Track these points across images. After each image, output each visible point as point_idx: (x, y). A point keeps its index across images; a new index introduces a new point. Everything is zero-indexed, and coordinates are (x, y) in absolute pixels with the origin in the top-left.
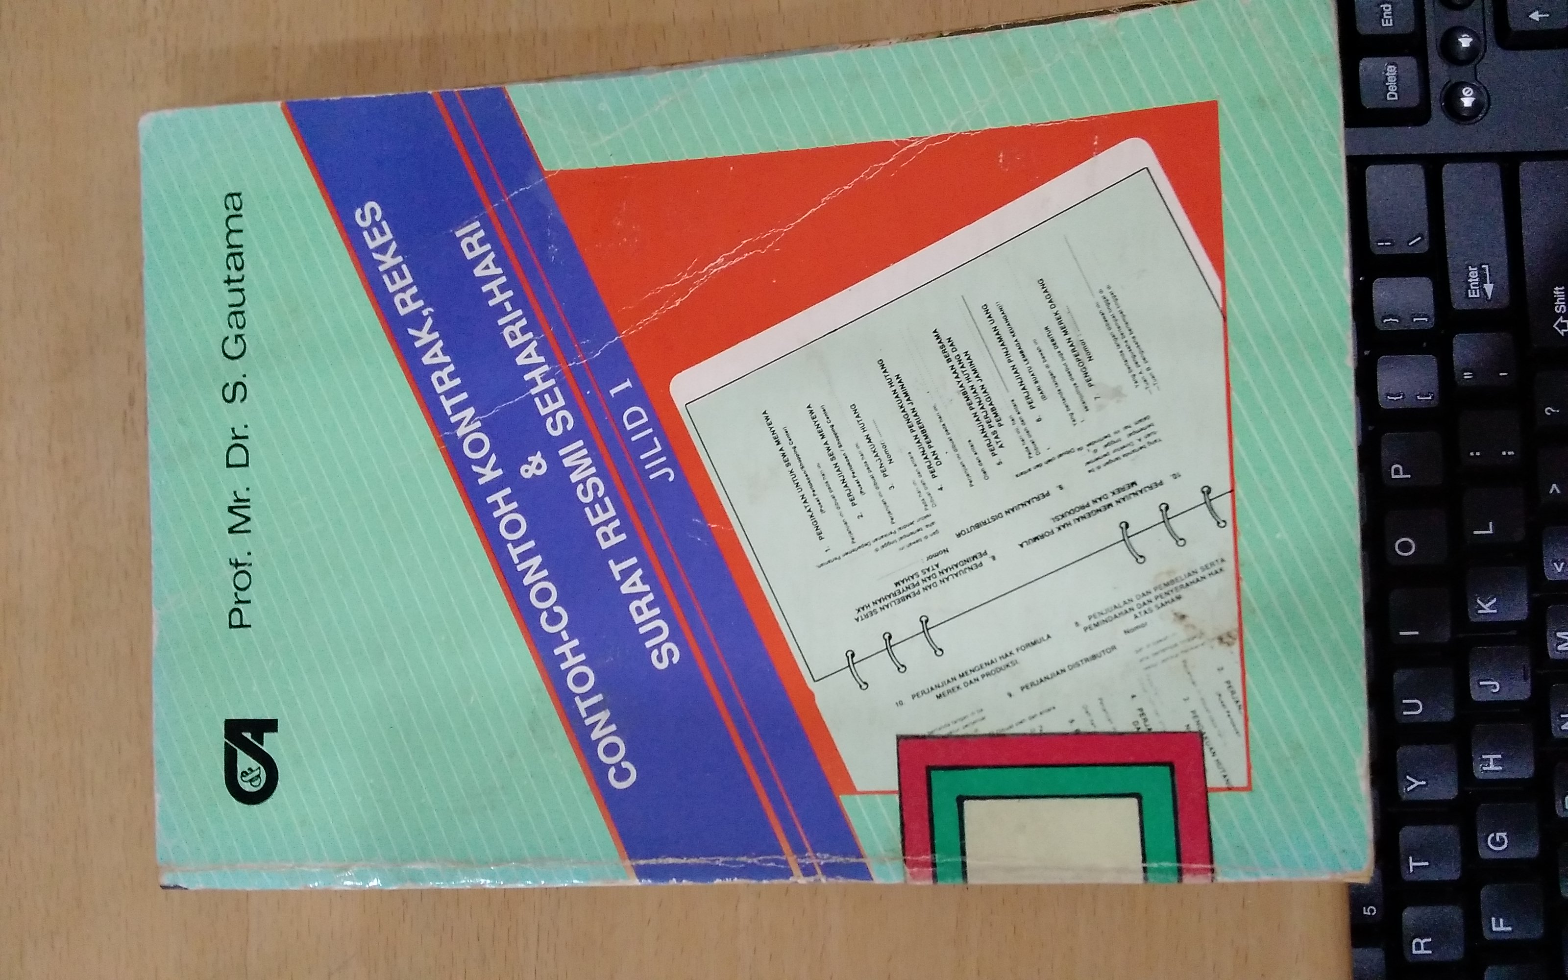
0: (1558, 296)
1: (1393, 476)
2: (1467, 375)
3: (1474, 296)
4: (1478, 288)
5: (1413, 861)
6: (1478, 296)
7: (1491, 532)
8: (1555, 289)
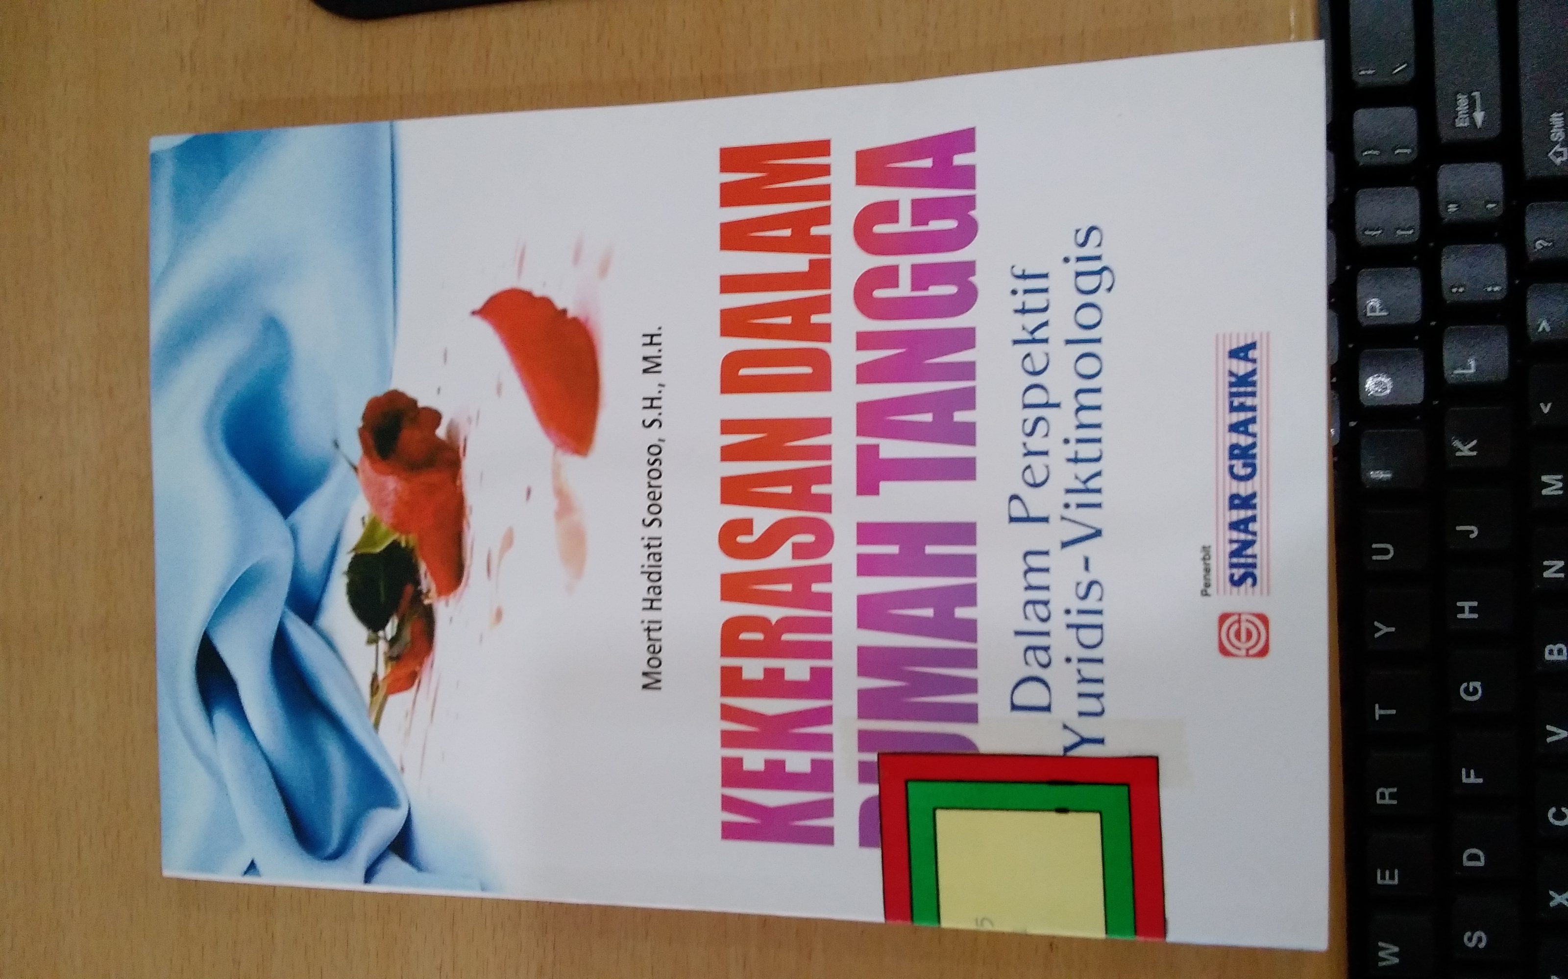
0: (1556, 123)
1: (1369, 314)
2: (1452, 208)
3: (1461, 125)
4: (1465, 116)
5: (1380, 708)
6: (1466, 125)
7: (1472, 371)
8: (1552, 116)
